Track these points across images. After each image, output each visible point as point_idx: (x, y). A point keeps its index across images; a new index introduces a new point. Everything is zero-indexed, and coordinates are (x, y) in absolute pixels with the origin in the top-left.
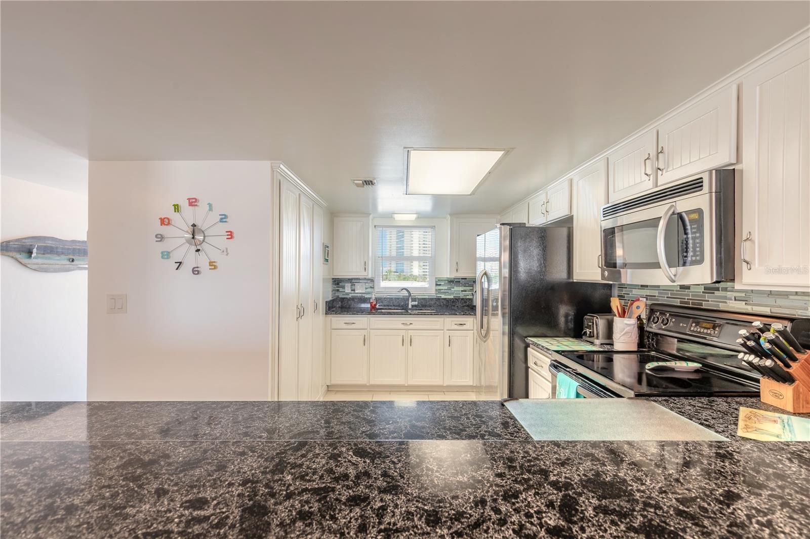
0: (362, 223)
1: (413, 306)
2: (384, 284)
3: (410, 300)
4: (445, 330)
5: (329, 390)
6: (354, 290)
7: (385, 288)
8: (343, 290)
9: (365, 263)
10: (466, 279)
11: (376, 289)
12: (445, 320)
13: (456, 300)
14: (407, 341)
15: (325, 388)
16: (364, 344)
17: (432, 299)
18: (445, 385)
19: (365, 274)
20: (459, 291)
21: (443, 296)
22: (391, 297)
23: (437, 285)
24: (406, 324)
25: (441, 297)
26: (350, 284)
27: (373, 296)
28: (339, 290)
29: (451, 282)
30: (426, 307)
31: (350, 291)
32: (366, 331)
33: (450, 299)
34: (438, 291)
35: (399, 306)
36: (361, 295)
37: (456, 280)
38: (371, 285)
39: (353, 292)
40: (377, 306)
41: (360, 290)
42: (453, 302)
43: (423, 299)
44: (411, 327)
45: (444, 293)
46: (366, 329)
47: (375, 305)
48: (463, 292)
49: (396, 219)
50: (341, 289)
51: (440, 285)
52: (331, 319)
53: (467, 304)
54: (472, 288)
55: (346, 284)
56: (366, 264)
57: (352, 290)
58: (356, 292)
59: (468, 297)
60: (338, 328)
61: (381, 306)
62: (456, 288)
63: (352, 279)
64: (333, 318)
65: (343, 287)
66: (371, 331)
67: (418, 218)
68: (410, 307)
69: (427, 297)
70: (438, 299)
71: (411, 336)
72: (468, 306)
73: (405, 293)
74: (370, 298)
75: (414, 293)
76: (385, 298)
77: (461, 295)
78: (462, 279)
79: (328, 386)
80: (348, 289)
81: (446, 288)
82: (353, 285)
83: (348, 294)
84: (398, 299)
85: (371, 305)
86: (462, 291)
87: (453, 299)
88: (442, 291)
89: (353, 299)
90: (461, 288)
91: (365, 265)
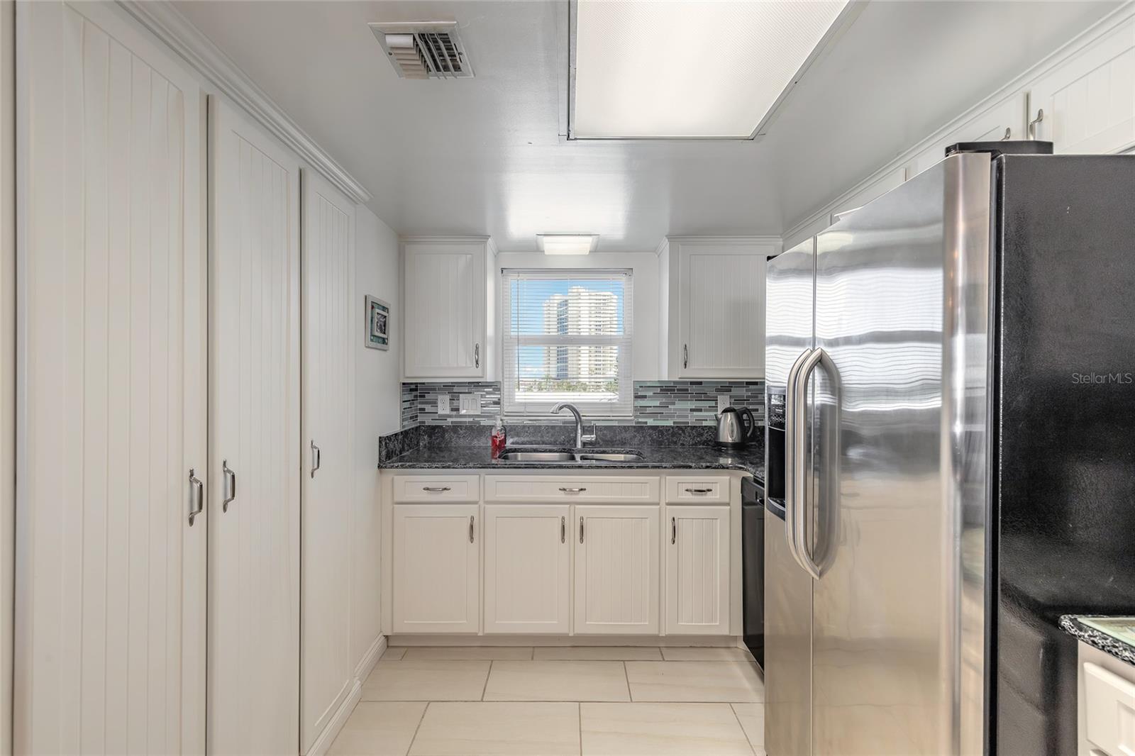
0: (469, 256)
1: (584, 444)
2: (521, 396)
3: (579, 431)
4: (663, 503)
5: (391, 644)
6: (458, 410)
7: (525, 404)
8: (433, 410)
9: (477, 348)
10: (700, 383)
11: (507, 408)
12: (663, 480)
13: (680, 429)
14: (572, 531)
15: (378, 642)
16: (472, 538)
17: (626, 428)
18: (662, 634)
19: (478, 372)
20: (686, 410)
21: (651, 422)
22: (537, 424)
23: (637, 397)
24: (571, 490)
25: (646, 423)
26: (447, 397)
27: (499, 423)
28: (424, 409)
29: (671, 390)
30: (613, 446)
31: (447, 412)
32: (477, 506)
33: (667, 428)
34: (640, 410)
35: (554, 443)
36: (471, 420)
37: (679, 387)
38: (495, 397)
39: (454, 413)
40: (509, 444)
41: (470, 408)
42: (673, 435)
43: (606, 427)
44: (582, 496)
45: (653, 415)
46: (476, 503)
47: (504, 441)
48: (695, 413)
49: (546, 253)
50: (428, 408)
51: (645, 397)
52: (393, 479)
53: (704, 438)
54: (713, 404)
55: (440, 397)
56: (480, 349)
57: (452, 410)
58: (463, 412)
59: (704, 424)
60: (404, 500)
61: (517, 443)
62: (680, 405)
63: (453, 385)
64: (396, 477)
65: (434, 403)
66: (487, 506)
67: (596, 251)
68: (579, 445)
69: (616, 424)
70: (640, 429)
71: (582, 518)
72: (706, 443)
73: (568, 416)
74: (491, 427)
75: (587, 414)
76: (524, 427)
77: (691, 419)
78: (692, 383)
79: (387, 637)
80: (443, 407)
81: (657, 404)
82: (454, 397)
83: (444, 417)
84: (553, 427)
85: (494, 442)
86: (692, 410)
87: (672, 427)
88: (648, 410)
89: (455, 428)
90: (693, 405)
91: (477, 353)
